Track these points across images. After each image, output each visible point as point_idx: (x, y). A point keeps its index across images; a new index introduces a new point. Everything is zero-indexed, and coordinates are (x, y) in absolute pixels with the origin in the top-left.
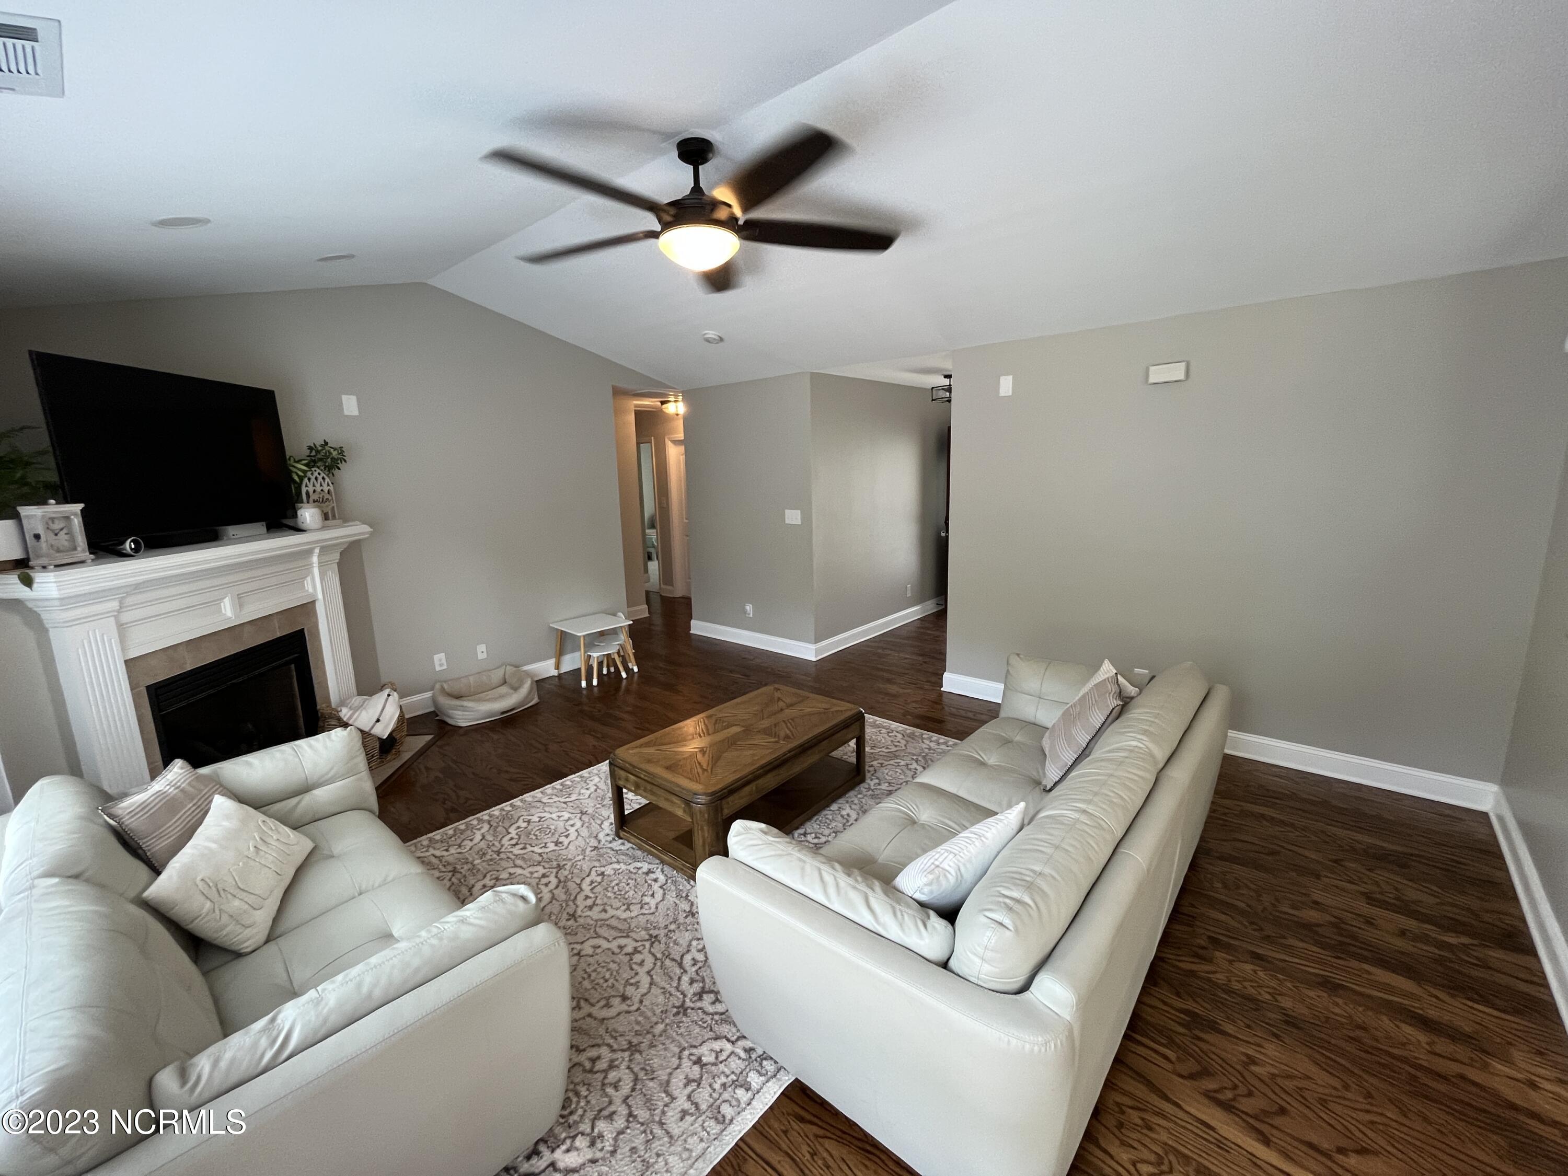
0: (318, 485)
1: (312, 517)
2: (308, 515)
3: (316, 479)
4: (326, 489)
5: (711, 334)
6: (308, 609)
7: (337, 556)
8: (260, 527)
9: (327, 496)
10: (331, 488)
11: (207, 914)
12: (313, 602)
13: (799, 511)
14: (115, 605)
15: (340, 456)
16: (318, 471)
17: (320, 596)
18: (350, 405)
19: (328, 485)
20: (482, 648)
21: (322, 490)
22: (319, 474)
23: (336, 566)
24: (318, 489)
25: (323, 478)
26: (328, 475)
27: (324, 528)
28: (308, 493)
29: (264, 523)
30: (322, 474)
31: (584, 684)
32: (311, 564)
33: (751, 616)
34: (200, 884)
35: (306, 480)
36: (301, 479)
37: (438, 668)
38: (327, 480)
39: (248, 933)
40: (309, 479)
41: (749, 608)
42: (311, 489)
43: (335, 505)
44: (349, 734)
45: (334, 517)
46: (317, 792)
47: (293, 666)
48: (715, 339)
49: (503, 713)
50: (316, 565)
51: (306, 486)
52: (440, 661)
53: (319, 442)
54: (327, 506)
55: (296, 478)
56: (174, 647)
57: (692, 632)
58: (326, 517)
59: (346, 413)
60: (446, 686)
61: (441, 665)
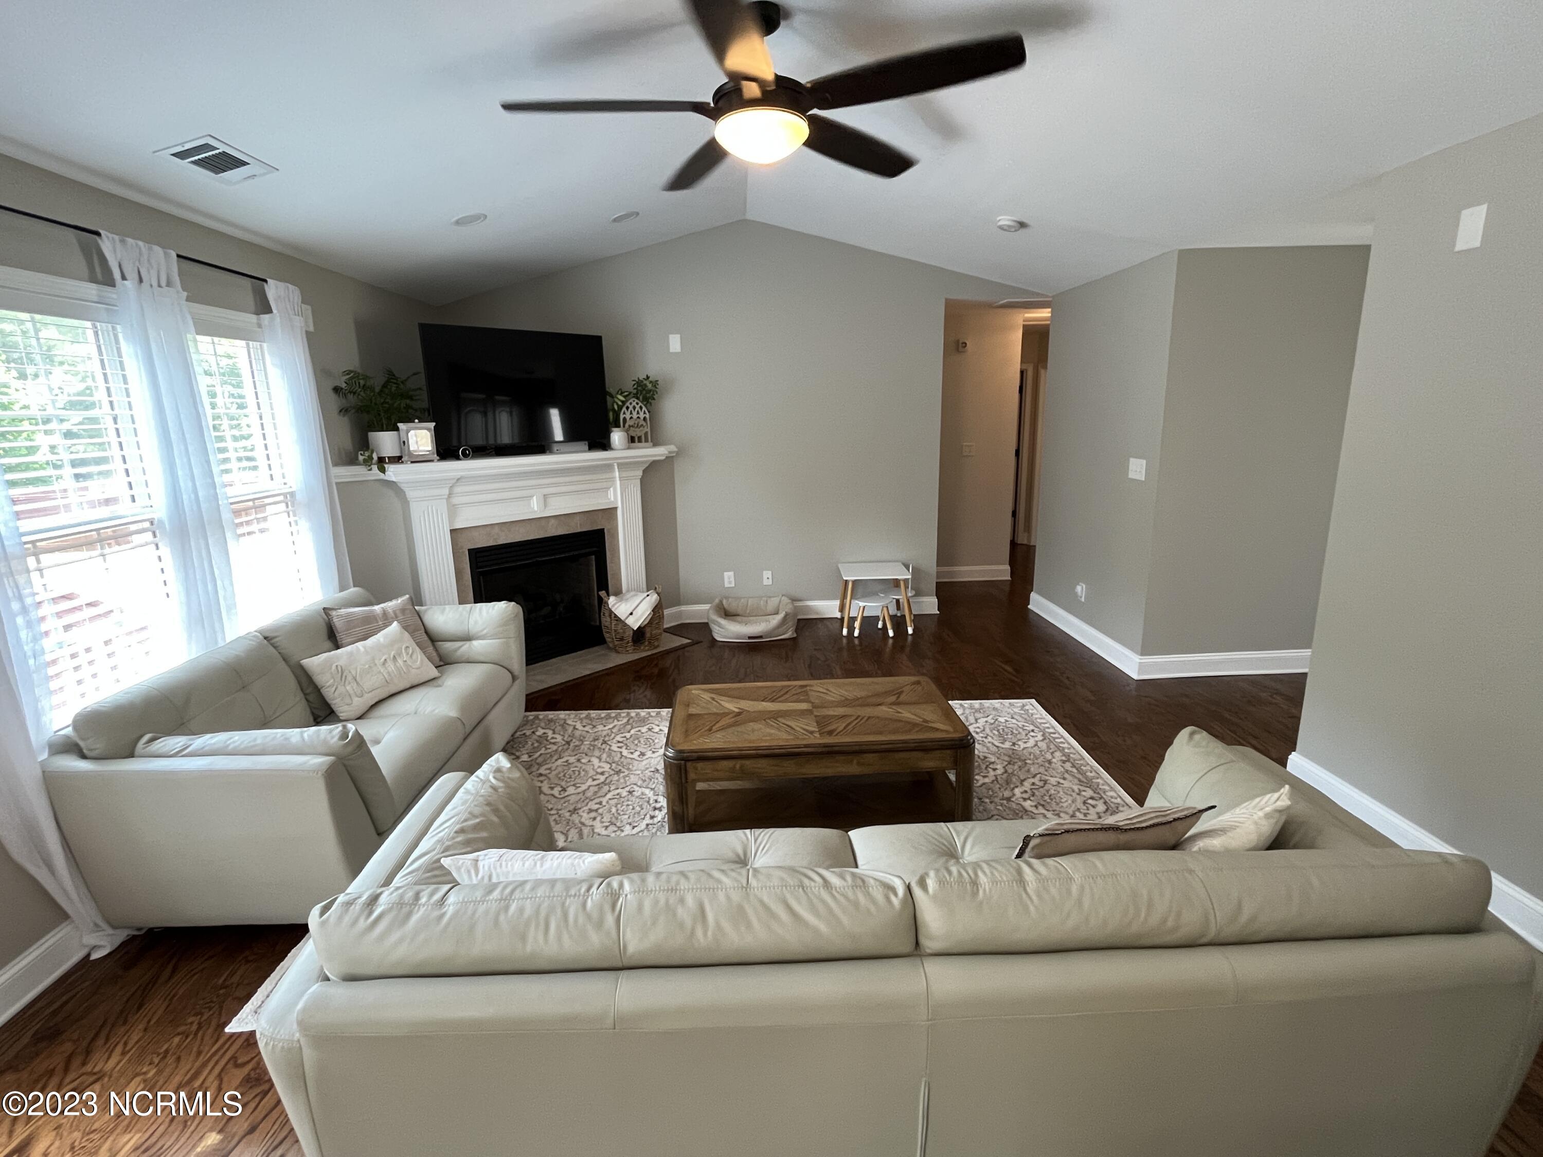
0: (635, 413)
1: (619, 439)
2: (617, 437)
3: (634, 407)
4: (642, 415)
5: (1005, 220)
6: (610, 512)
7: (640, 473)
8: (584, 445)
9: (642, 422)
10: (647, 416)
11: (329, 687)
12: (616, 508)
13: (1145, 461)
14: (446, 491)
15: (654, 388)
16: (636, 401)
17: (619, 505)
18: (675, 343)
19: (645, 413)
20: (767, 574)
21: (638, 417)
22: (637, 404)
23: (638, 482)
24: (635, 415)
25: (641, 408)
26: (645, 406)
27: (629, 448)
28: (625, 419)
29: (587, 443)
30: (640, 404)
31: (845, 632)
32: (615, 478)
33: (1083, 600)
34: (334, 667)
35: (624, 409)
36: (620, 408)
37: (727, 585)
38: (644, 408)
39: (346, 708)
40: (627, 408)
41: (1080, 589)
42: (628, 416)
43: (649, 430)
44: (506, 607)
45: (646, 441)
46: (475, 643)
47: (593, 557)
48: (1009, 226)
49: (750, 638)
50: (618, 479)
51: (624, 413)
52: (729, 579)
53: (642, 377)
54: (641, 431)
55: (616, 407)
56: (492, 525)
57: (1029, 607)
58: (632, 440)
59: (671, 350)
60: (724, 602)
61: (730, 583)
